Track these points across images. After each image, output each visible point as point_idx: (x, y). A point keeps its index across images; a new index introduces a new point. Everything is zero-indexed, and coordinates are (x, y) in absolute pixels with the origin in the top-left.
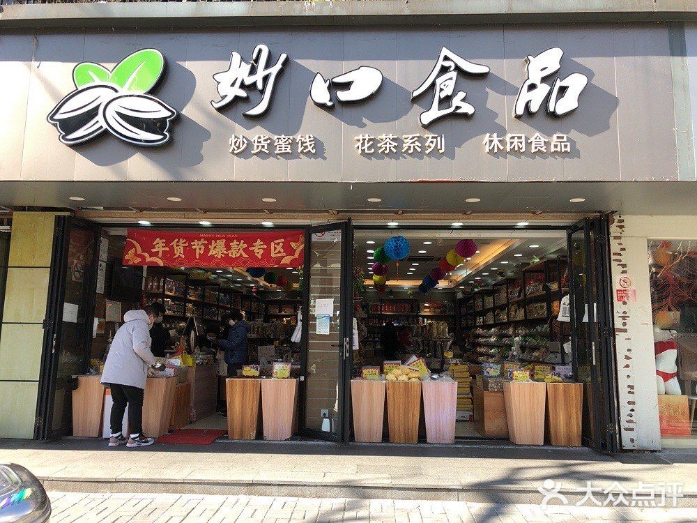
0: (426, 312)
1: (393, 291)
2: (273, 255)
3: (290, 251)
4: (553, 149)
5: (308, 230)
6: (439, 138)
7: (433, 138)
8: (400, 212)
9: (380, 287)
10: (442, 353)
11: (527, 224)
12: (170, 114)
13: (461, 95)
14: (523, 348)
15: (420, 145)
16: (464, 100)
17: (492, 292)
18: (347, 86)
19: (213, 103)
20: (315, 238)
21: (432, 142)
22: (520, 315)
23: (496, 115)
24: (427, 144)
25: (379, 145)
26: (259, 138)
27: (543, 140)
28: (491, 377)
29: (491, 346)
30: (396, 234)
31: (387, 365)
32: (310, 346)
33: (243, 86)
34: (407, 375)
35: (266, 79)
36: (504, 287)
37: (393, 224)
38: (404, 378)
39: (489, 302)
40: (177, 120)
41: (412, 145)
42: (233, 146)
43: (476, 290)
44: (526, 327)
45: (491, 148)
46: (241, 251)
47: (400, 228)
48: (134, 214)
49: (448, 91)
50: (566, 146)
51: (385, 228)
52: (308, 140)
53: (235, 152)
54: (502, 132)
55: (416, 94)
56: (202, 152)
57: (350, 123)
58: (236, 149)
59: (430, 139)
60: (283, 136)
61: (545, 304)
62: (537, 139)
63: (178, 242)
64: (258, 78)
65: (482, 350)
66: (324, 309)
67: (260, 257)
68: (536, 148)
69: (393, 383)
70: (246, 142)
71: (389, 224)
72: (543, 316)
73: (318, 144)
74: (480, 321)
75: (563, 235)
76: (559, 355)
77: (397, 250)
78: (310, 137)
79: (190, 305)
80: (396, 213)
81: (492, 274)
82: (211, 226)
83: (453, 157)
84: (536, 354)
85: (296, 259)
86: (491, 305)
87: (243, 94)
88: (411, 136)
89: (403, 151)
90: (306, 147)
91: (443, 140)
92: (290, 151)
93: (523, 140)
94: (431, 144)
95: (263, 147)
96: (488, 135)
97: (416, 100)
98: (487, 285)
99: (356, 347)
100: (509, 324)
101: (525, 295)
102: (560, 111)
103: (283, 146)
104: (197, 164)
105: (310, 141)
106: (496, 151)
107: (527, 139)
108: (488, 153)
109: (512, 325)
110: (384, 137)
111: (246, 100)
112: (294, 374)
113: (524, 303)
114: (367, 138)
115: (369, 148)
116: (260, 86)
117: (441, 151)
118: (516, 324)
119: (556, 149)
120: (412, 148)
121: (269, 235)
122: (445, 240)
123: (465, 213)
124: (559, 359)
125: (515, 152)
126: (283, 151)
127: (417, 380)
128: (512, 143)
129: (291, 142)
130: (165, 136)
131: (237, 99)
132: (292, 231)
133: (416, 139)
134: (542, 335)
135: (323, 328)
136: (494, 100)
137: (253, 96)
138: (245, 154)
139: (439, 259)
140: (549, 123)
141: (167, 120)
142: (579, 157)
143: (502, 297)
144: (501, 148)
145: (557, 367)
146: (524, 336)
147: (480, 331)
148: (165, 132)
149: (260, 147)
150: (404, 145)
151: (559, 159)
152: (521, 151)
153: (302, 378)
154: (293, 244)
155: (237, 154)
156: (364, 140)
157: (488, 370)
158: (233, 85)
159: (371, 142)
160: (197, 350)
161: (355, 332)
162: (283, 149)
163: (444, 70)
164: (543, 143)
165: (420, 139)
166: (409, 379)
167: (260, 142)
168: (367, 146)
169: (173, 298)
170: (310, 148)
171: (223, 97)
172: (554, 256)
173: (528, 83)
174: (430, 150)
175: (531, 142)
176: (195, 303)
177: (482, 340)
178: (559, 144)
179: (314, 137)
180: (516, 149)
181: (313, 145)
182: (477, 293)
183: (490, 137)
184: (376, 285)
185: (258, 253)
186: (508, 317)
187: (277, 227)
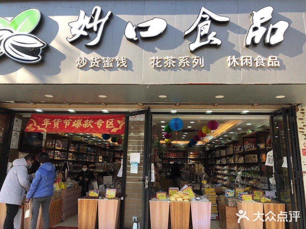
0: (191, 157)
1: (175, 146)
2: (107, 127)
3: (117, 125)
4: (269, 65)
5: (127, 115)
6: (200, 59)
7: (197, 58)
8: (178, 104)
9: (169, 144)
10: (201, 181)
11: (248, 111)
12: (42, 45)
13: (213, 34)
14: (243, 178)
15: (189, 63)
16: (215, 36)
17: (225, 147)
18: (146, 29)
19: (67, 38)
20: (131, 119)
21: (196, 61)
22: (241, 160)
23: (234, 45)
24: (193, 62)
25: (165, 63)
26: (94, 58)
27: (263, 59)
28: (229, 197)
29: (225, 175)
30: (175, 117)
31: (171, 190)
32: (127, 180)
33: (85, 29)
34: (182, 197)
35: (99, 25)
36: (231, 145)
37: (174, 111)
38: (180, 199)
39: (223, 153)
40: (47, 49)
41: (184, 63)
42: (79, 63)
43: (216, 146)
44: (244, 167)
45: (232, 64)
46: (90, 124)
47: (178, 113)
48: (32, 105)
49: (206, 31)
50: (277, 63)
51: (169, 113)
52: (122, 60)
53: (80, 67)
54: (238, 55)
55: (186, 33)
56: (60, 67)
57: (148, 50)
58: (80, 65)
59: (195, 59)
60: (108, 58)
61: (256, 156)
62: (259, 59)
63: (56, 120)
64: (94, 25)
65: (220, 177)
66: (135, 158)
67: (100, 128)
68: (259, 64)
69: (174, 203)
70: (86, 61)
71: (171, 111)
72: (255, 162)
73: (128, 62)
74: (218, 162)
75: (267, 118)
76: (267, 185)
77: (176, 126)
78: (124, 58)
79: (71, 154)
80: (175, 105)
81: (225, 138)
82: (74, 112)
83: (209, 70)
84: (251, 182)
85: (119, 130)
86: (225, 154)
87: (85, 33)
88: (184, 58)
89: (179, 66)
90: (122, 64)
91: (203, 59)
92: (112, 66)
93: (251, 59)
94: (195, 62)
95: (96, 64)
96: (230, 57)
97: (186, 37)
98: (221, 144)
99: (153, 180)
100: (234, 165)
101: (244, 150)
102: (272, 43)
103: (108, 63)
104: (57, 74)
105: (124, 60)
106: (235, 66)
107: (253, 59)
108: (230, 67)
109: (236, 165)
110: (167, 58)
111: (87, 37)
112: (118, 196)
113: (244, 154)
114: (157, 58)
115: (159, 64)
116: (95, 29)
117: (201, 66)
118: (239, 165)
119: (271, 65)
120: (184, 64)
121: (105, 117)
122: (202, 121)
123: (214, 105)
124: (267, 187)
125: (246, 67)
126: (108, 66)
127: (188, 201)
128: (244, 61)
129: (112, 61)
130: (39, 58)
131: (82, 37)
132: (119, 115)
133: (187, 59)
134: (255, 172)
135: (134, 170)
136: (232, 37)
137: (91, 35)
138: (85, 68)
139: (198, 131)
140: (266, 50)
141: (41, 48)
142: (285, 70)
143: (231, 151)
144: (238, 64)
145: (266, 192)
146: (243, 172)
147: (218, 167)
148: (39, 55)
149: (94, 64)
150: (180, 63)
151: (273, 71)
152: (250, 66)
153: (122, 198)
154: (119, 122)
155: (81, 68)
156: (156, 60)
157: (227, 193)
158: (80, 29)
159: (160, 61)
160: (69, 180)
161: (153, 171)
162: (108, 65)
163: (203, 20)
164: (263, 61)
165: (189, 59)
166: (183, 200)
167: (94, 61)
168: (157, 63)
169: (60, 151)
170: (124, 64)
171: (74, 36)
172: (259, 130)
173: (253, 26)
174: (195, 65)
175: (256, 61)
176: (73, 153)
177: (220, 172)
178: (273, 62)
179: (126, 58)
180: (247, 65)
181: (126, 63)
182: (216, 148)
183: (231, 58)
184: (166, 143)
185: (99, 125)
186: (234, 161)
187: (111, 113)
